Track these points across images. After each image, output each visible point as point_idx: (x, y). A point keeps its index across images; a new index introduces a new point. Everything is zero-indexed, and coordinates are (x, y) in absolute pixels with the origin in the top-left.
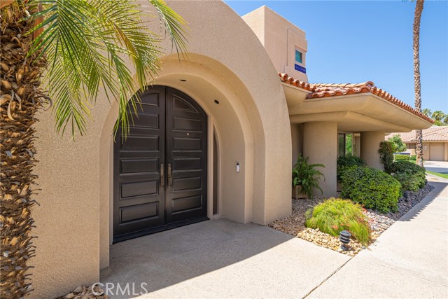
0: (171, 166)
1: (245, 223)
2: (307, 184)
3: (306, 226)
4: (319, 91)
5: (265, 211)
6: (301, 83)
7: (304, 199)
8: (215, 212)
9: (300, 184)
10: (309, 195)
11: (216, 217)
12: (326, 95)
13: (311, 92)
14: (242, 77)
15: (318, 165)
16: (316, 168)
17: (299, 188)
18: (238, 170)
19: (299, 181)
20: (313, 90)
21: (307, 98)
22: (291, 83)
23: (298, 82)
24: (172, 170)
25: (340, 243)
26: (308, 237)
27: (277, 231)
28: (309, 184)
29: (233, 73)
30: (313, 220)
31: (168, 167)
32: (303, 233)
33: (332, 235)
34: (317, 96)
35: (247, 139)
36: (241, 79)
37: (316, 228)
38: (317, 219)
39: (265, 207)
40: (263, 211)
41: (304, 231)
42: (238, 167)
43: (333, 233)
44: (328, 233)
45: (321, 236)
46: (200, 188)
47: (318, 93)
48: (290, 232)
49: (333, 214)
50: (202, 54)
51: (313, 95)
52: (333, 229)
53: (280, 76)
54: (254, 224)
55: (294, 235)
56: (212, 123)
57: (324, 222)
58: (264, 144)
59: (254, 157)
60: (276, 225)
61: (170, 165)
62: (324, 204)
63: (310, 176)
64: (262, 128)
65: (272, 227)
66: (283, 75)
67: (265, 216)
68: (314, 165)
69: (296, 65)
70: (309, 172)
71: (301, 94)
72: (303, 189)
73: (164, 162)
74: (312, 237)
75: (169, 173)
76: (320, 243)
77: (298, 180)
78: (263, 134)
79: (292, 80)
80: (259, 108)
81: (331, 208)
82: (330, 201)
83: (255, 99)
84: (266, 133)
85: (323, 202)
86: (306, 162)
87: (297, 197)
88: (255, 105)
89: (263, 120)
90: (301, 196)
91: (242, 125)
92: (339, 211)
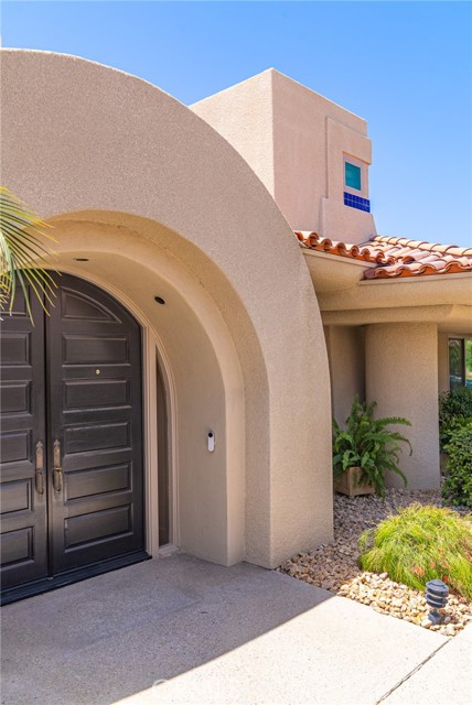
0: (61, 447)
1: (229, 564)
2: (372, 463)
3: (361, 568)
4: (390, 263)
5: (272, 536)
6: (349, 247)
7: (367, 496)
8: (164, 539)
9: (358, 464)
10: (378, 488)
11: (167, 550)
12: (403, 273)
13: (374, 265)
14: (210, 250)
15: (394, 421)
16: (392, 428)
17: (355, 474)
18: (211, 448)
19: (355, 458)
20: (378, 261)
21: (365, 278)
22: (326, 250)
23: (341, 247)
24: (62, 455)
25: (427, 606)
26: (363, 594)
27: (297, 582)
28: (377, 463)
29: (191, 244)
30: (374, 555)
31: (52, 448)
32: (353, 586)
33: (414, 589)
34: (384, 275)
35: (230, 379)
36: (209, 254)
37: (381, 572)
38: (382, 551)
39: (272, 530)
40: (267, 536)
41: (355, 580)
42: (211, 440)
43: (415, 582)
44: (404, 583)
45: (389, 592)
46: (128, 488)
47: (388, 269)
48: (324, 583)
49: (414, 541)
50: (118, 209)
51: (377, 271)
52: (415, 575)
53: (300, 237)
54: (249, 566)
55: (333, 591)
56: (152, 344)
57: (397, 559)
58: (266, 390)
59: (246, 417)
60: (296, 568)
61: (57, 443)
62: (398, 518)
63: (377, 447)
64: (261, 355)
65: (288, 572)
66: (306, 235)
67: (272, 547)
68: (388, 421)
69: (346, 195)
70: (376, 437)
71: (352, 270)
72: (365, 474)
73: (43, 437)
74: (371, 592)
75: (57, 461)
76: (385, 608)
77: (351, 456)
78: (264, 369)
79: (327, 243)
80: (252, 313)
81: (413, 528)
82: (411, 510)
83: (242, 293)
84: (270, 366)
85: (396, 513)
86: (370, 415)
87: (352, 493)
88: (243, 307)
89: (263, 338)
90: (360, 491)
91: (216, 351)
92: (428, 534)
